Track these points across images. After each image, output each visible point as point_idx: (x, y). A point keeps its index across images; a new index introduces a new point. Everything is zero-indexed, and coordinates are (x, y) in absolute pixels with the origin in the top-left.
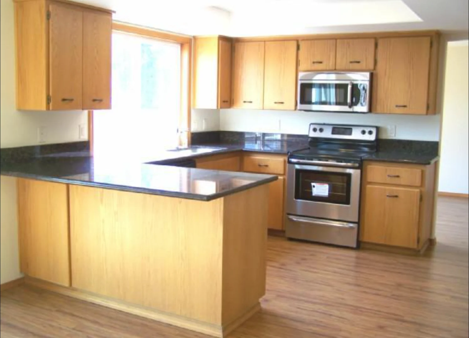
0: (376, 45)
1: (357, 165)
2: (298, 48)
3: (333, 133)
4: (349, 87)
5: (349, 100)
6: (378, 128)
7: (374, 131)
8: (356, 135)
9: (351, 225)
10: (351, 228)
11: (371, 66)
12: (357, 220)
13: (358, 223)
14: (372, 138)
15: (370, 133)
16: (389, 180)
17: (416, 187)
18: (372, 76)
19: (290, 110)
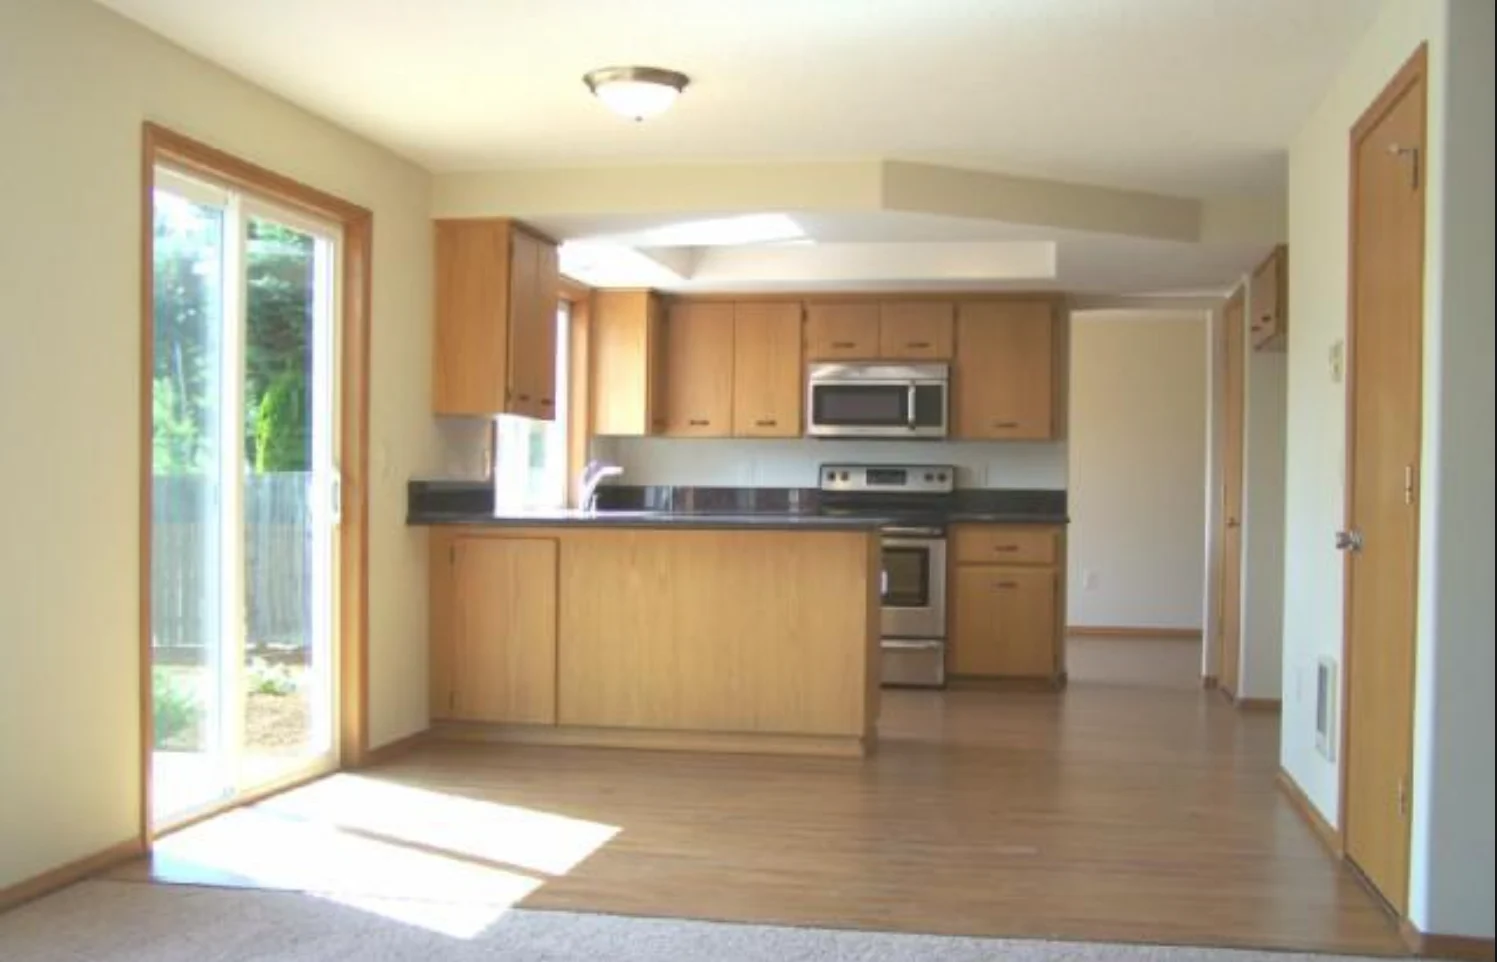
0: (956, 315)
1: (937, 531)
2: (804, 316)
3: (869, 481)
4: (911, 394)
5: (911, 416)
6: (955, 469)
7: (949, 473)
8: (914, 484)
9: (933, 643)
10: (930, 649)
11: (947, 353)
12: (941, 632)
13: (945, 639)
14: (946, 487)
15: (942, 478)
16: (996, 556)
17: (1044, 565)
18: (950, 370)
19: (792, 438)
